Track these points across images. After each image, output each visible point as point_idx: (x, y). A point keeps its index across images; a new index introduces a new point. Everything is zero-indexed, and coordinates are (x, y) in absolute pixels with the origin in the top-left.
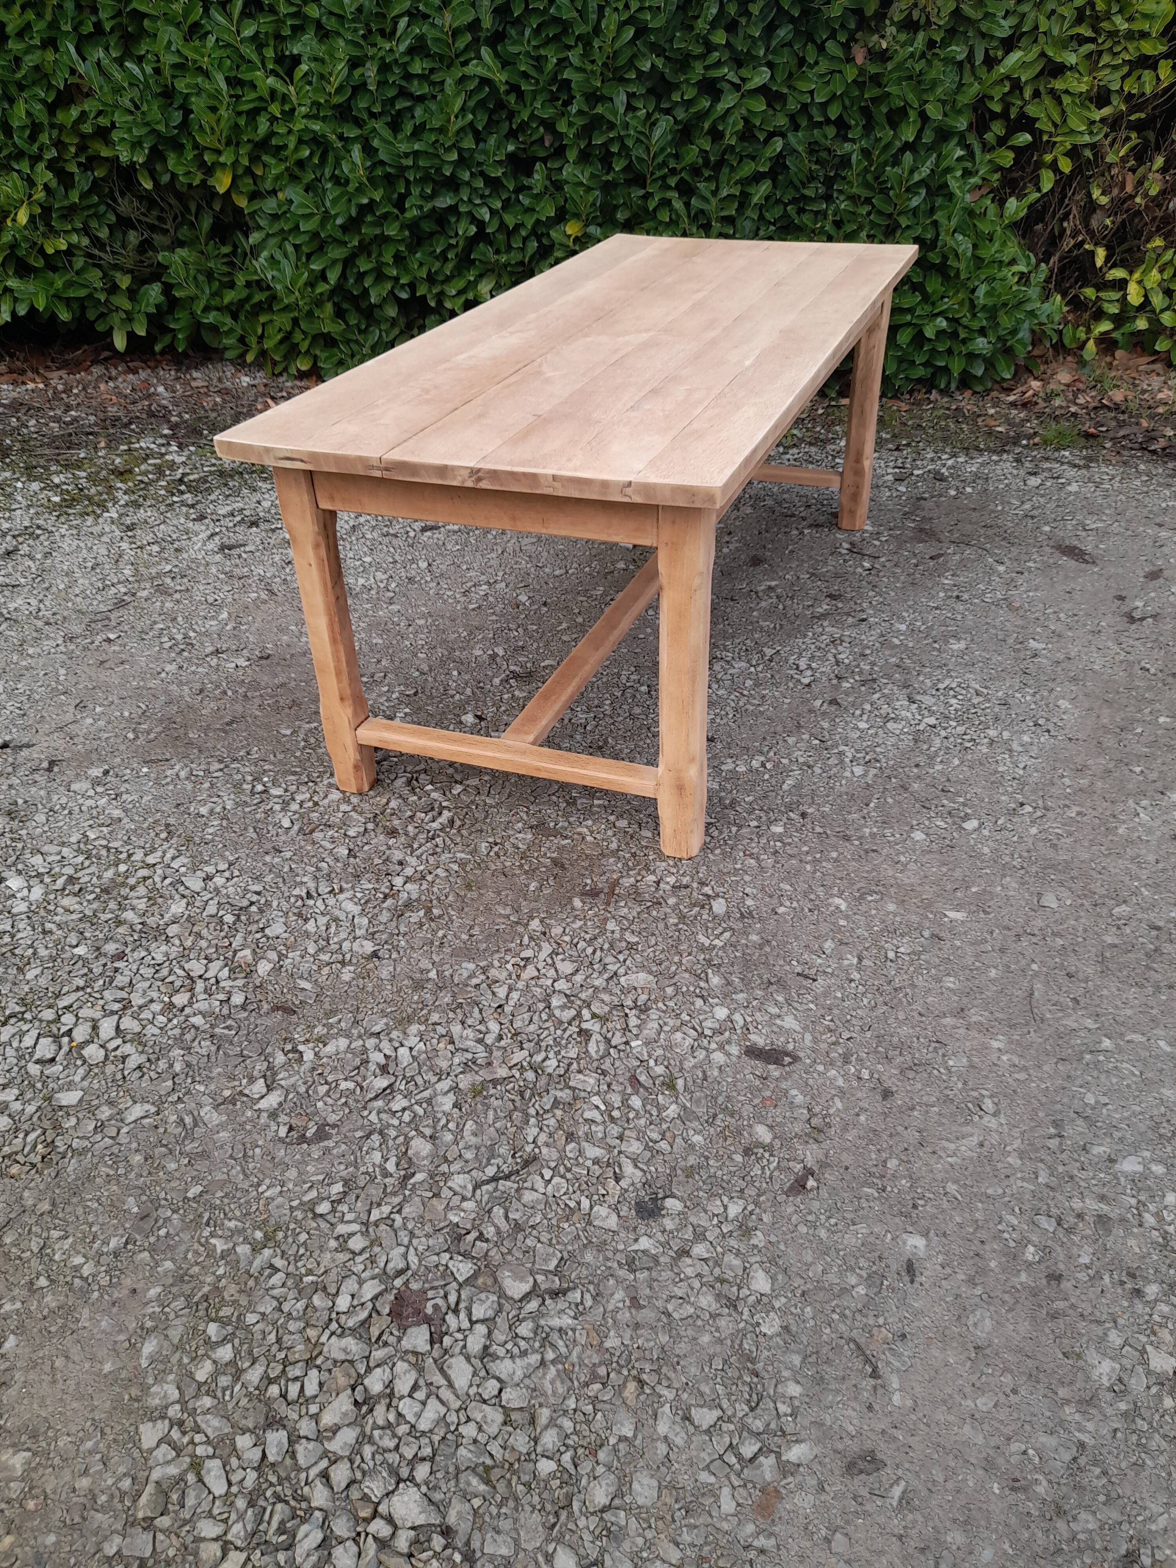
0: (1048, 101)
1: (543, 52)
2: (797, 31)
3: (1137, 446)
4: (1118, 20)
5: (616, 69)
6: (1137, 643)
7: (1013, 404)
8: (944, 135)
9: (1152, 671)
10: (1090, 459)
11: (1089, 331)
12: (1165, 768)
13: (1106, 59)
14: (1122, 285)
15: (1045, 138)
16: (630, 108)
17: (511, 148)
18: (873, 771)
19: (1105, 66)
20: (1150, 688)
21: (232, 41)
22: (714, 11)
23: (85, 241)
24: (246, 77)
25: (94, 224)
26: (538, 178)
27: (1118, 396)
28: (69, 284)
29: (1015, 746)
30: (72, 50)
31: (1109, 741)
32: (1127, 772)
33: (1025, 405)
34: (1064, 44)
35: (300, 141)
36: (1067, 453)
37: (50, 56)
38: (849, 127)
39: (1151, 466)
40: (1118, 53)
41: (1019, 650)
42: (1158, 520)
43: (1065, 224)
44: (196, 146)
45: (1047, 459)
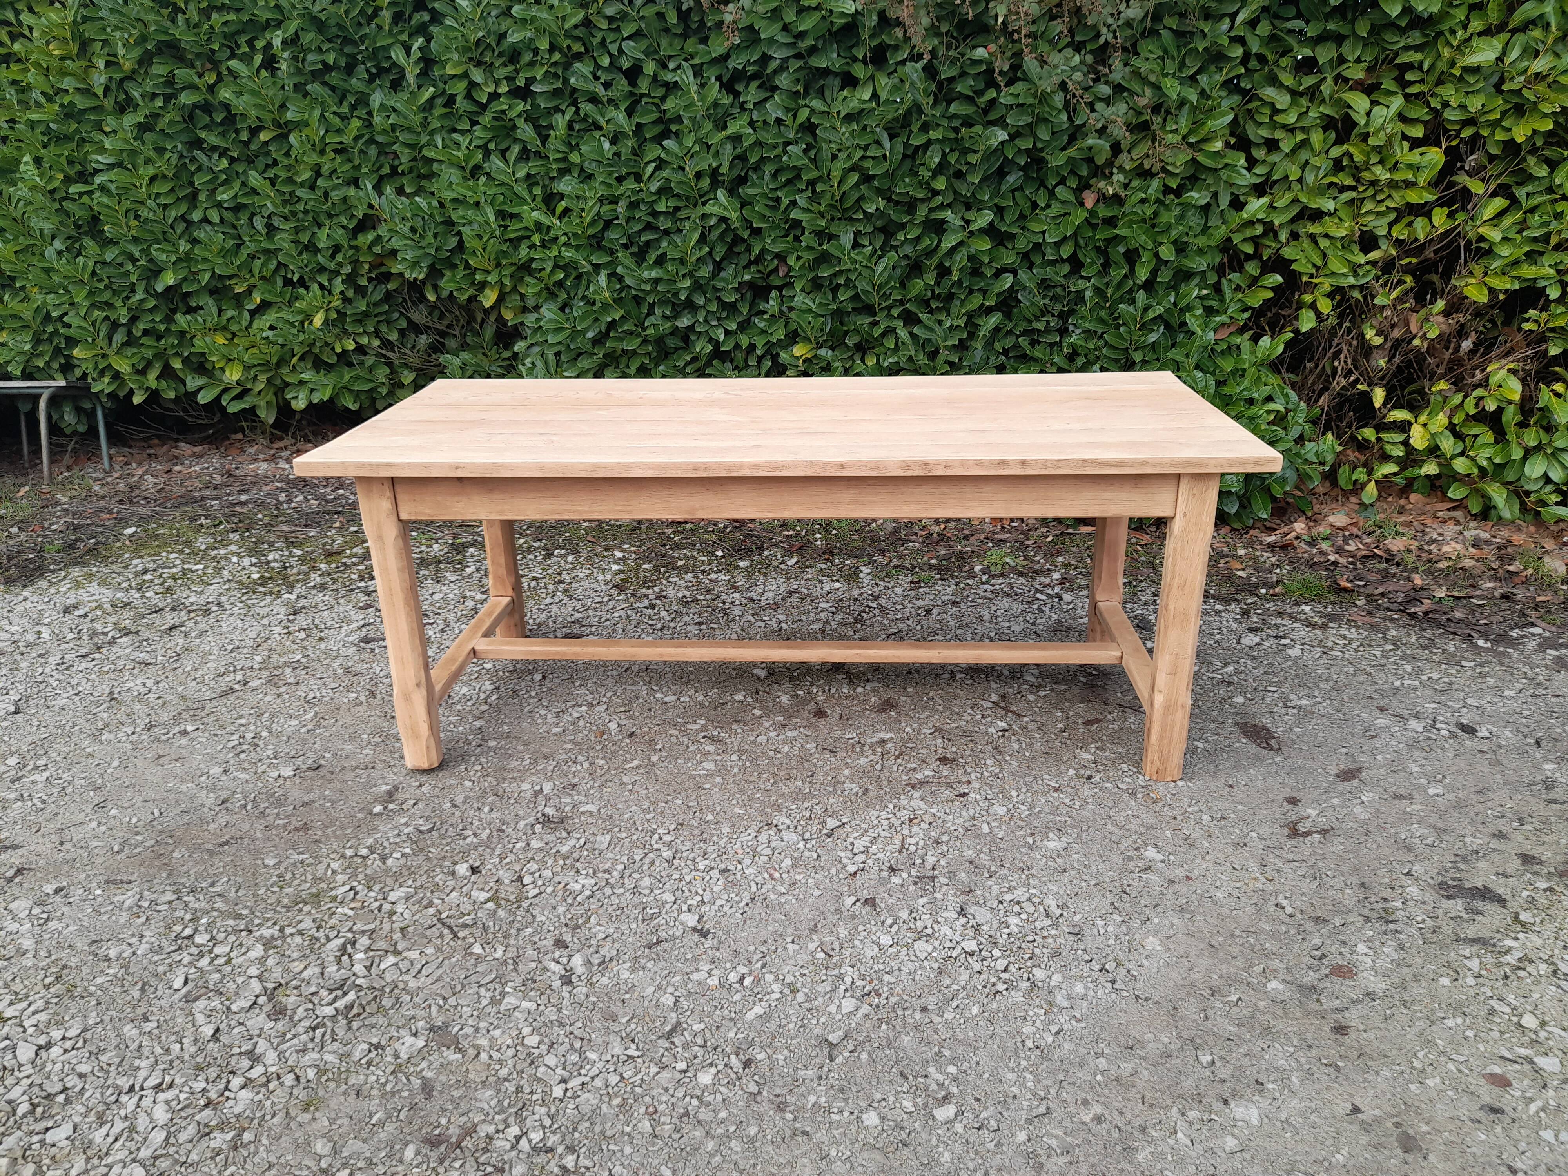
0: (1306, 244)
1: (779, 194)
2: (1027, 177)
3: (1395, 606)
4: (1378, 170)
5: (845, 210)
6: (1287, 868)
7: (1271, 547)
8: (1184, 276)
9: (1289, 910)
10: (1331, 618)
11: (1370, 472)
12: (1246, 1062)
13: (1368, 206)
14: (1404, 427)
15: (1305, 279)
16: (856, 245)
17: (747, 277)
18: (865, 1009)
19: (1367, 212)
20: (1275, 935)
21: (506, 180)
22: (937, 160)
23: (377, 343)
24: (514, 210)
25: (384, 328)
26: (772, 304)
27: (1396, 545)
28: (357, 378)
29: (1061, 999)
30: (369, 187)
31: (1190, 1009)
32: (1191, 1060)
33: (1284, 548)
34: (1321, 191)
35: (556, 266)
36: (1307, 608)
37: (352, 192)
38: (1083, 265)
39: (1404, 632)
40: (1382, 201)
41: (1130, 858)
42: (1381, 703)
43: (1336, 363)
44: (467, 266)
45: (1280, 614)
